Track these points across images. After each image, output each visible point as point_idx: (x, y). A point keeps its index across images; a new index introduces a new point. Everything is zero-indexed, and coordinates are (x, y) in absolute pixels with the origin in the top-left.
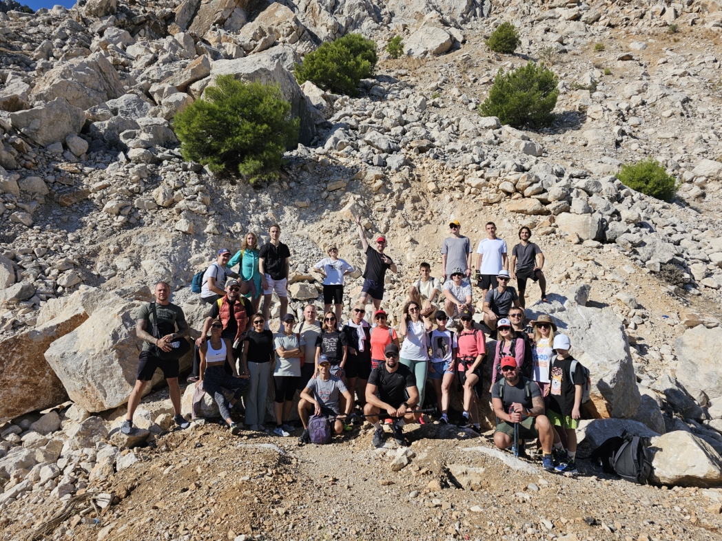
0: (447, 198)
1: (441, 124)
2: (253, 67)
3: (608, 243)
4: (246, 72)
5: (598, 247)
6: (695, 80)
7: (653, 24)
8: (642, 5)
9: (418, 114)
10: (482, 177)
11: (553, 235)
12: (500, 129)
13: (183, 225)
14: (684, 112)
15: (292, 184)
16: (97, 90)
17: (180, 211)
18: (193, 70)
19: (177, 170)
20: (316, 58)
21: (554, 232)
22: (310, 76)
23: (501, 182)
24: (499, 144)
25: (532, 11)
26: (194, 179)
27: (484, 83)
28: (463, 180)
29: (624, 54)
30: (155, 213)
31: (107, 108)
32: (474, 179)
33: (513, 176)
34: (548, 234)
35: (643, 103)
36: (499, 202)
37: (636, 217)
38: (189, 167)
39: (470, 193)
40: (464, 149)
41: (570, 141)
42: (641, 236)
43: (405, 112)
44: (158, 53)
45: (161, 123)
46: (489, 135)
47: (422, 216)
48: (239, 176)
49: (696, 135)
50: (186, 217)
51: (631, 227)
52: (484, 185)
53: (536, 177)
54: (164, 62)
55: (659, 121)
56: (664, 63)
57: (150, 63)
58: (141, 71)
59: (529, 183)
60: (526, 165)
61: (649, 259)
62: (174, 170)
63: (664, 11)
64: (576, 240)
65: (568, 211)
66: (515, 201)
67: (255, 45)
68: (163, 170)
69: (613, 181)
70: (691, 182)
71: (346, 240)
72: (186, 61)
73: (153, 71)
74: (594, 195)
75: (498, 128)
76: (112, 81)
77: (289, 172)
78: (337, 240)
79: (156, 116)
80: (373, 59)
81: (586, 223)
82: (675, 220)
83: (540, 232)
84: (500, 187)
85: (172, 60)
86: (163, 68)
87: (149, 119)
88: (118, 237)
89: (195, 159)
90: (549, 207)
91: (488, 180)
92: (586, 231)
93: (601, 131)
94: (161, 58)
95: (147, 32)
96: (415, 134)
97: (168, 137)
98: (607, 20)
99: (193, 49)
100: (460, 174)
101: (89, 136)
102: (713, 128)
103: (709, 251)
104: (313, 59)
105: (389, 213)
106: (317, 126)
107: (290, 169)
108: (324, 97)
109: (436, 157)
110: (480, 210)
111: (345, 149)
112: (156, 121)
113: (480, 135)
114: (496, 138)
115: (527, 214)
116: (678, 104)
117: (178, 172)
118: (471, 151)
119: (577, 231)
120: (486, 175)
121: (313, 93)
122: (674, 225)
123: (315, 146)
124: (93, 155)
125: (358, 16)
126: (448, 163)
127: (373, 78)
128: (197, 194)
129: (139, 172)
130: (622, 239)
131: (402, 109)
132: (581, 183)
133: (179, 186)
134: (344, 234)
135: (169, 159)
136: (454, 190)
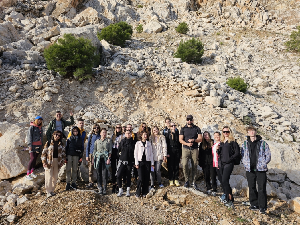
0: (162, 89)
1: (159, 60)
2: (80, 32)
3: (224, 108)
4: (77, 33)
5: (220, 110)
6: (253, 48)
7: (237, 27)
8: (233, 19)
9: (149, 55)
10: (176, 81)
11: (203, 105)
12: (182, 63)
13: (47, 98)
14: (250, 60)
15: (97, 82)
16: (7, 38)
17: (46, 92)
18: (52, 32)
19: (44, 74)
20: (107, 30)
21: (204, 103)
22: (105, 37)
23: (183, 84)
24: (182, 69)
25: (193, 19)
26: (52, 78)
27: (175, 45)
28: (168, 82)
29: (227, 37)
30: (34, 92)
31: (11, 46)
32: (172, 82)
33: (188, 81)
34: (202, 104)
35: (235, 56)
36: (182, 91)
37: (234, 98)
38: (50, 72)
39: (171, 88)
40: (168, 70)
41: (208, 69)
42: (236, 105)
43: (144, 54)
44: (36, 24)
45: (37, 53)
46: (178, 65)
47: (152, 96)
48: (73, 77)
49: (254, 69)
50: (48, 94)
51: (232, 102)
52: (176, 85)
53: (197, 82)
54: (39, 28)
55: (241, 63)
56: (242, 41)
57: (32, 28)
58: (28, 31)
59: (194, 84)
60: (193, 77)
61: (239, 114)
62: (43, 74)
63: (241, 22)
64: (212, 107)
65: (209, 95)
66: (188, 91)
67: (80, 24)
68: (38, 73)
69: (225, 84)
70: (252, 86)
71: (120, 106)
72: (49, 28)
73: (33, 31)
74: (218, 90)
75: (181, 63)
76: (14, 34)
77: (95, 76)
78: (117, 105)
79: (35, 50)
80: (131, 32)
81: (216, 100)
82: (248, 100)
83: (199, 103)
84: (183, 86)
85: (42, 27)
86: (38, 30)
87: (32, 51)
88: (16, 103)
89: (53, 69)
90: (202, 94)
91: (178, 83)
92: (216, 103)
93: (220, 66)
94: (37, 26)
95: (31, 15)
96: (148, 63)
97: (40, 60)
98: (221, 24)
99: (52, 23)
100: (167, 80)
101: (2, 57)
102: (260, 66)
103: (260, 112)
104: (106, 31)
105: (138, 95)
106: (107, 58)
107: (96, 75)
108: (110, 46)
109: (157, 73)
110: (175, 94)
111: (120, 68)
112: (35, 52)
113: (174, 65)
114: (180, 67)
115: (193, 96)
116: (247, 57)
117: (45, 74)
118: (171, 71)
119: (212, 103)
120: (177, 81)
121: (106, 44)
122: (248, 102)
123: (107, 66)
124: (4, 66)
125: (124, 15)
126: (162, 75)
127: (131, 40)
128: (53, 84)
129: (26, 74)
130: (229, 107)
131: (143, 53)
132: (213, 85)
133: (45, 81)
134: (120, 103)
135: (41, 69)
136: (165, 86)
